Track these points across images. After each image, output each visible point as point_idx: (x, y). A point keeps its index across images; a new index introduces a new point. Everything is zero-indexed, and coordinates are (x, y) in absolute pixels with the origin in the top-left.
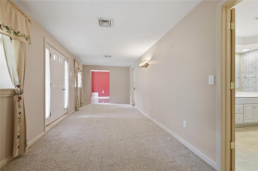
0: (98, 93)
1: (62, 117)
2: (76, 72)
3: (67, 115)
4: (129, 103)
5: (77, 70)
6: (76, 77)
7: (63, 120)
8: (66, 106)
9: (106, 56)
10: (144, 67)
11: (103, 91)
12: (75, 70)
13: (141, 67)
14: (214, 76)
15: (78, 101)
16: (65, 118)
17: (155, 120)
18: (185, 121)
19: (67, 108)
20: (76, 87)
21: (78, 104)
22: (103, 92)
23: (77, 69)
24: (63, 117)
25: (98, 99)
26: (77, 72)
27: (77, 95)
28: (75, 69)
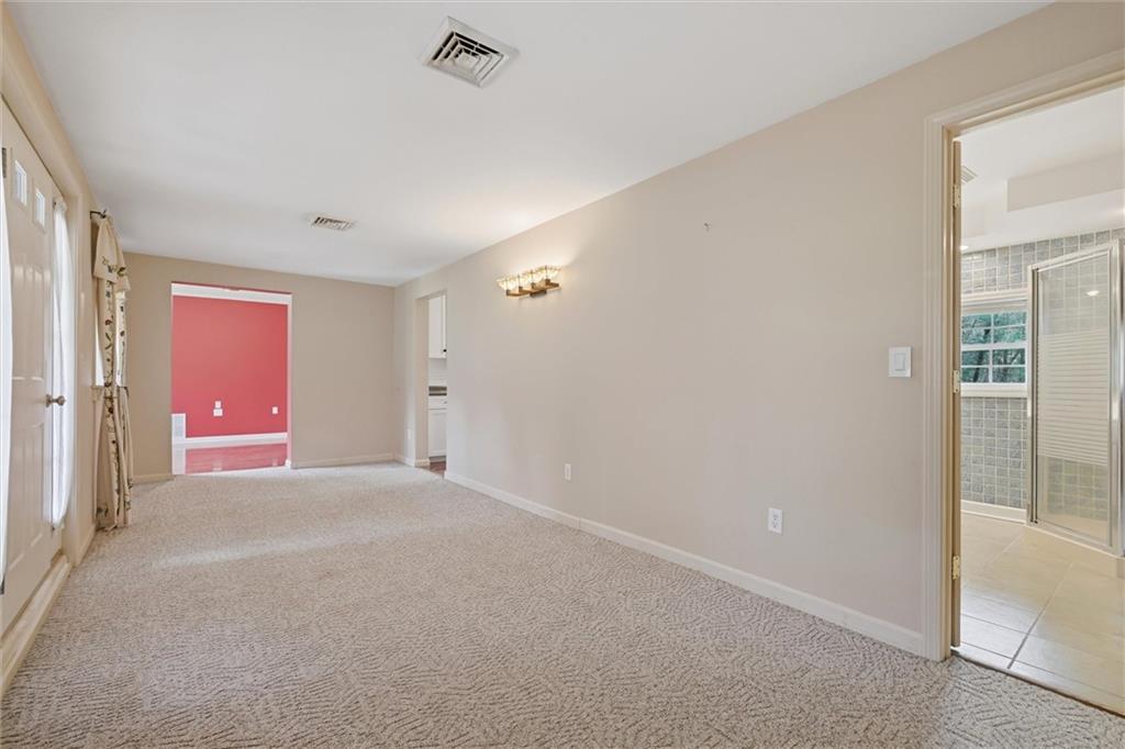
0: (184, 415)
1: (41, 583)
2: (106, 288)
3: (66, 566)
4: (396, 461)
5: (113, 277)
6: (108, 322)
7: (58, 602)
8: (57, 512)
9: (319, 220)
10: (527, 292)
11: (218, 404)
12: (97, 280)
13: (508, 293)
14: (912, 350)
15: (119, 471)
16: (65, 586)
17: (600, 525)
18: (775, 512)
19: (66, 519)
20: (100, 381)
21: (115, 486)
22: (218, 412)
23: (110, 270)
24: (47, 582)
25: (184, 453)
26: (110, 289)
27: (112, 436)
28: (101, 270)
